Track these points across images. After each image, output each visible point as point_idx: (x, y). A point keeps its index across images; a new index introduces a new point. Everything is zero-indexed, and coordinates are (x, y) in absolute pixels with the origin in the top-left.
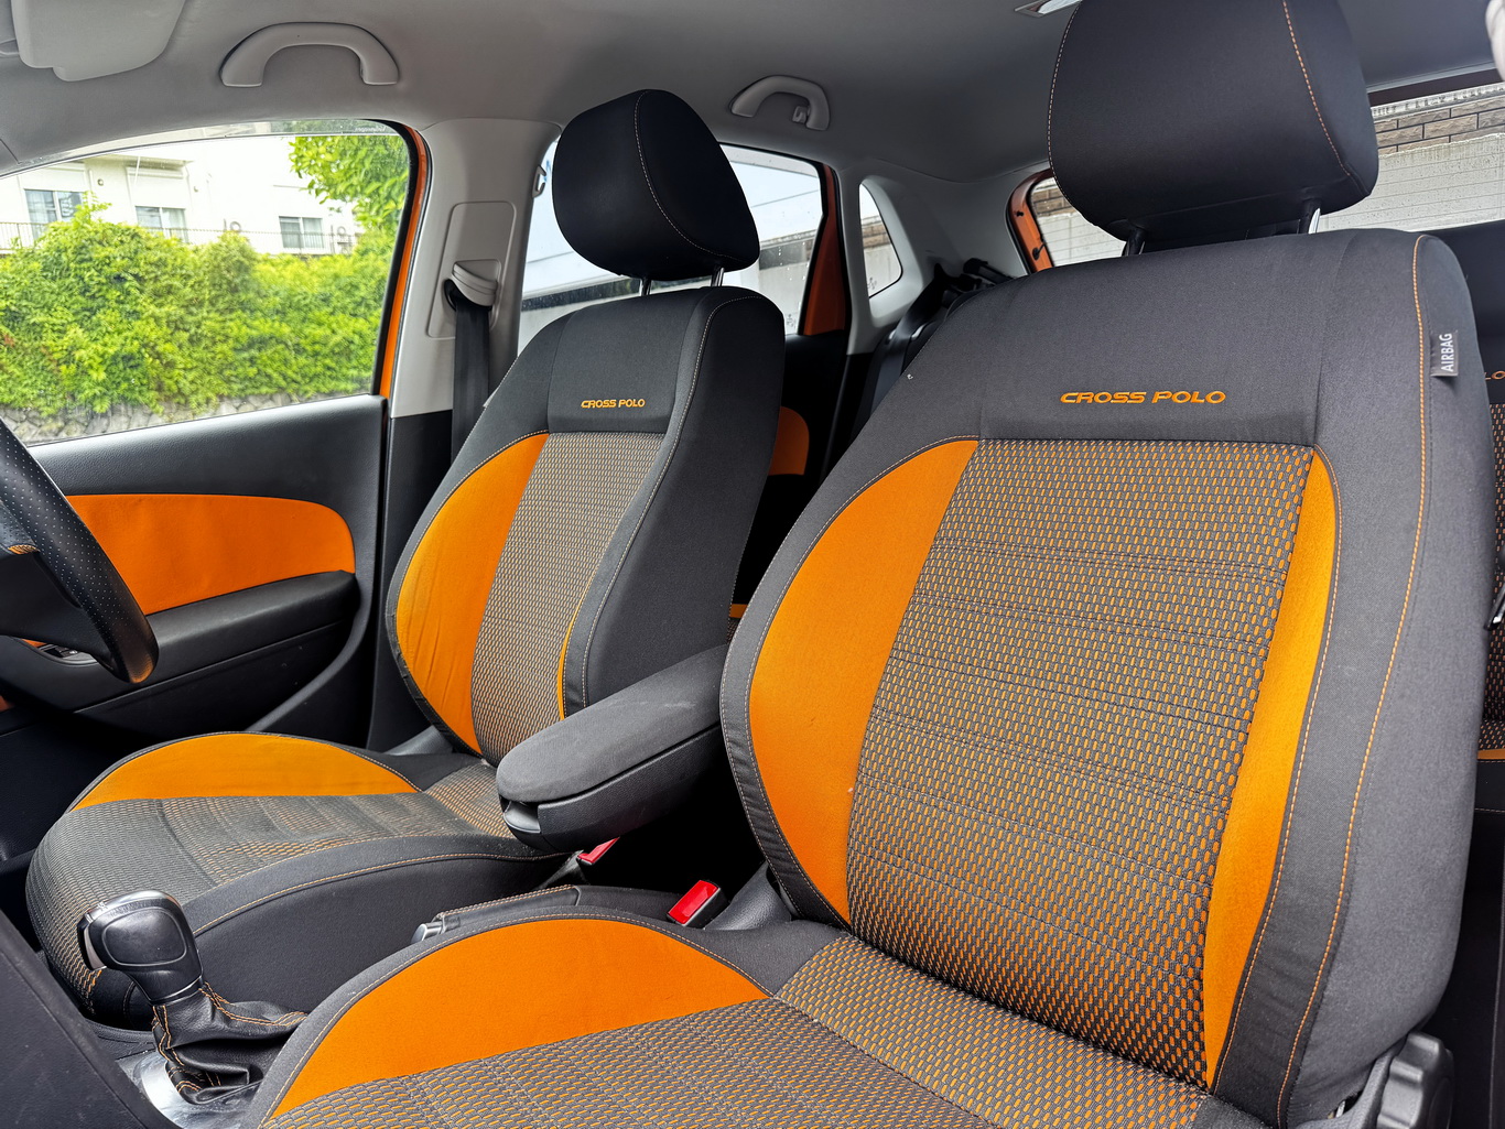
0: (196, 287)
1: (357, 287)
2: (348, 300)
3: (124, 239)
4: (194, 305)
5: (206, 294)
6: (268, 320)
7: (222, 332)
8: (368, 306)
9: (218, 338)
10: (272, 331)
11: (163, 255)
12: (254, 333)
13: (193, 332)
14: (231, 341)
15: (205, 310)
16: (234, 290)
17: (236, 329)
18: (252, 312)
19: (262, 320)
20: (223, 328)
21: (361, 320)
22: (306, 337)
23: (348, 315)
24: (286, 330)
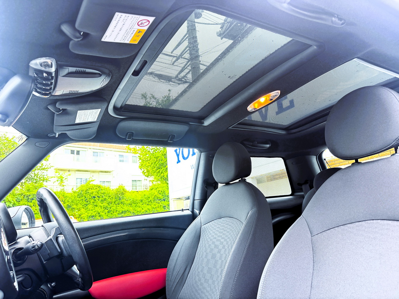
0: (111, 199)
1: (149, 198)
2: (147, 201)
3: (97, 188)
4: (110, 203)
5: (114, 200)
6: (127, 206)
7: (116, 210)
8: (151, 202)
9: (114, 211)
10: (128, 209)
11: (105, 191)
12: (123, 210)
13: (109, 210)
14: (117, 212)
15: (112, 204)
17: (119, 209)
18: (124, 204)
21: (149, 206)
23: (146, 205)
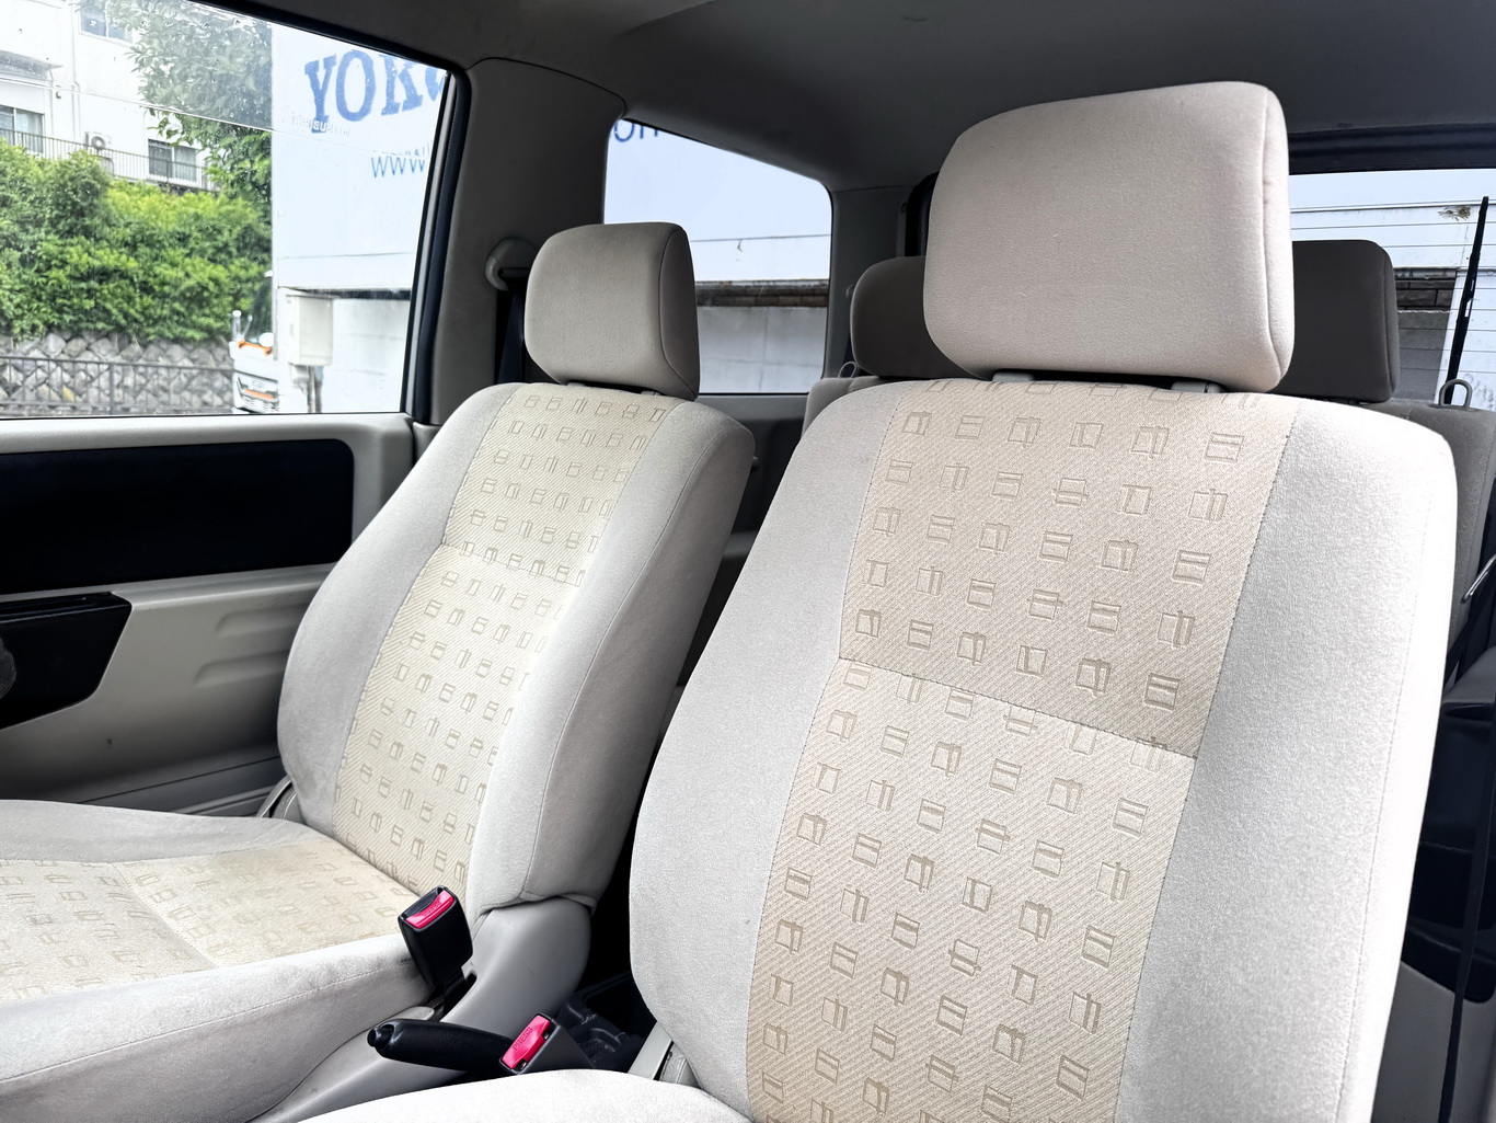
0: (36, 204)
1: (220, 232)
2: (208, 244)
4: (31, 223)
5: (48, 213)
6: (115, 251)
7: (60, 257)
8: (230, 254)
9: (53, 262)
10: (119, 264)
12: (97, 263)
13: (26, 251)
14: (68, 268)
15: (43, 230)
16: (81, 214)
17: (75, 255)
18: (97, 240)
19: (108, 250)
20: (62, 253)
21: (220, 268)
22: (155, 276)
23: (206, 260)
24: (133, 264)
